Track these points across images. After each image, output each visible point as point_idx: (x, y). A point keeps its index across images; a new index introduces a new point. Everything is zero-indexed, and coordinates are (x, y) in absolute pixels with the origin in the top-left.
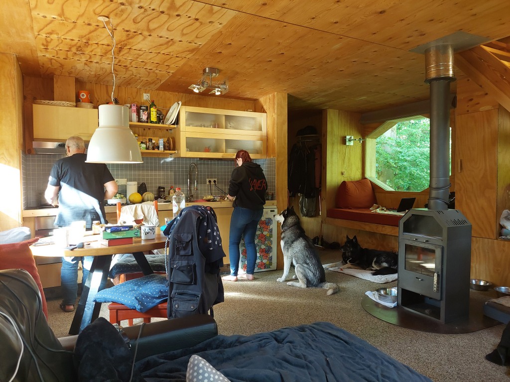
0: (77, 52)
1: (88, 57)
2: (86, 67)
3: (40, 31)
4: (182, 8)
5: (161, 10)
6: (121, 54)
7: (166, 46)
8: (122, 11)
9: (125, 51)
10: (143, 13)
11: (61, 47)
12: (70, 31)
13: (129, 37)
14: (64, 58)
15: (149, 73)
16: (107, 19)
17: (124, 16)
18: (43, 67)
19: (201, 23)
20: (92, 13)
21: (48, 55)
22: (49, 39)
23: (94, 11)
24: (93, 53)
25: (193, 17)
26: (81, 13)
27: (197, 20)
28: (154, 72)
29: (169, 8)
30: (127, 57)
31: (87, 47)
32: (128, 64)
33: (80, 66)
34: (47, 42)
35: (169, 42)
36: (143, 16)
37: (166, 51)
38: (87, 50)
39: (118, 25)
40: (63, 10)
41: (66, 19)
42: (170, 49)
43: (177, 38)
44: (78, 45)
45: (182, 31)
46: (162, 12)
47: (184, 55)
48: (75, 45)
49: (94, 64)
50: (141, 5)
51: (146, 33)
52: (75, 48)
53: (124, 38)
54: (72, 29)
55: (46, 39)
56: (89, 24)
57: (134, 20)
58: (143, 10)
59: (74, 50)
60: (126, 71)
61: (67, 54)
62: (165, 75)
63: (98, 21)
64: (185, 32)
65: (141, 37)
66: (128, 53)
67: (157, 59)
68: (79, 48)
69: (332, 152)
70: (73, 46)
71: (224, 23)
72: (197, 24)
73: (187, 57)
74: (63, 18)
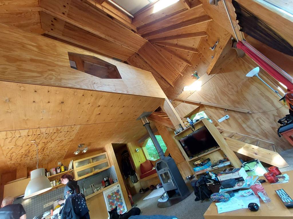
0: (25, 157)
1: (31, 157)
2: (31, 161)
3: (7, 154)
4: (61, 130)
5: (54, 132)
6: (44, 151)
7: (60, 143)
8: (40, 137)
9: (45, 149)
10: (48, 135)
11: (18, 157)
12: (20, 150)
13: (45, 145)
14: (20, 161)
15: (58, 154)
16: (35, 141)
17: (41, 138)
18: (11, 168)
19: (70, 132)
20: (28, 141)
21: (12, 162)
22: (11, 156)
23: (29, 140)
24: (33, 155)
25: (66, 131)
26: (24, 142)
27: (68, 131)
28: (60, 153)
29: (57, 131)
30: (47, 152)
31: (29, 153)
32: (48, 154)
33: (28, 162)
34: (11, 157)
35: (61, 141)
36: (48, 136)
37: (61, 145)
38: (30, 154)
39: (40, 142)
40: (16, 144)
41: (18, 146)
42: (63, 143)
43: (64, 139)
44: (25, 154)
45: (64, 136)
46: (55, 133)
47: (68, 144)
48: (24, 154)
49: (34, 159)
50: (46, 133)
51: (52, 141)
52: (24, 155)
53: (44, 145)
54: (21, 149)
55: (10, 156)
56: (28, 145)
57: (45, 138)
58: (47, 134)
59: (24, 156)
60: (48, 157)
61: (21, 159)
62: (64, 153)
63: (31, 143)
64: (65, 136)
65: (50, 143)
66: (47, 150)
67: (59, 148)
68: (26, 155)
69: (134, 156)
70: (23, 155)
71: (78, 130)
72: (69, 133)
73: (70, 144)
74: (16, 146)
